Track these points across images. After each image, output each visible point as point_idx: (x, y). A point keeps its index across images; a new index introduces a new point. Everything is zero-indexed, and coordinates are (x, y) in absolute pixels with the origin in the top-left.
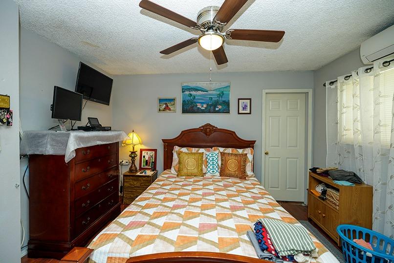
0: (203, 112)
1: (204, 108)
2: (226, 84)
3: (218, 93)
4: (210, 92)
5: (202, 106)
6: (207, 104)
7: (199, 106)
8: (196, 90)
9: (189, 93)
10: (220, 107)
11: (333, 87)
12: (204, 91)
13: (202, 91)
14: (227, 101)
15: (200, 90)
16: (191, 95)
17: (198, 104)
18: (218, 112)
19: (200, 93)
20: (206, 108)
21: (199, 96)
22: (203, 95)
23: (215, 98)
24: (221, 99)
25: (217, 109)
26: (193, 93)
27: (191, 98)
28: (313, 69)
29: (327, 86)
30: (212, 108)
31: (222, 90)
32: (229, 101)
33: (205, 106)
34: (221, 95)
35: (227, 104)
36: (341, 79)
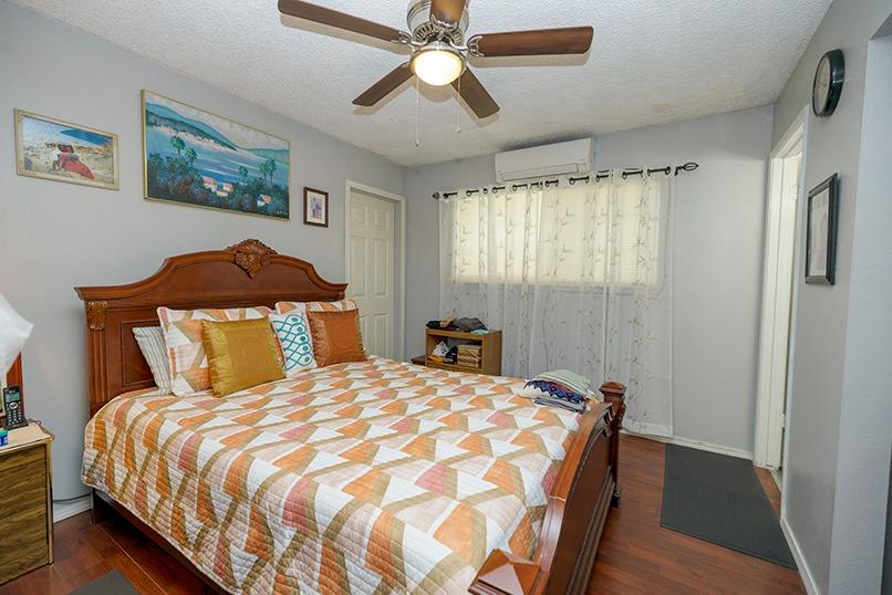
0: (222, 205)
1: (225, 195)
2: (281, 145)
3: (264, 160)
4: (240, 152)
5: (220, 188)
6: (235, 186)
7: (210, 184)
8: (199, 132)
9: (174, 133)
10: (267, 199)
11: (447, 201)
12: (224, 144)
13: (217, 141)
14: (283, 187)
15: (213, 138)
16: (181, 144)
17: (205, 178)
18: (263, 212)
19: (209, 145)
20: (231, 196)
21: (208, 153)
22: (220, 153)
23: (255, 174)
24: (268, 178)
25: (260, 204)
26: (189, 138)
27: (183, 152)
28: (406, 164)
29: (442, 198)
30: (246, 199)
31: (271, 155)
32: (287, 188)
33: (227, 188)
34: (269, 167)
35: (284, 195)
36: (462, 193)
